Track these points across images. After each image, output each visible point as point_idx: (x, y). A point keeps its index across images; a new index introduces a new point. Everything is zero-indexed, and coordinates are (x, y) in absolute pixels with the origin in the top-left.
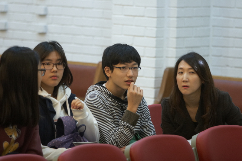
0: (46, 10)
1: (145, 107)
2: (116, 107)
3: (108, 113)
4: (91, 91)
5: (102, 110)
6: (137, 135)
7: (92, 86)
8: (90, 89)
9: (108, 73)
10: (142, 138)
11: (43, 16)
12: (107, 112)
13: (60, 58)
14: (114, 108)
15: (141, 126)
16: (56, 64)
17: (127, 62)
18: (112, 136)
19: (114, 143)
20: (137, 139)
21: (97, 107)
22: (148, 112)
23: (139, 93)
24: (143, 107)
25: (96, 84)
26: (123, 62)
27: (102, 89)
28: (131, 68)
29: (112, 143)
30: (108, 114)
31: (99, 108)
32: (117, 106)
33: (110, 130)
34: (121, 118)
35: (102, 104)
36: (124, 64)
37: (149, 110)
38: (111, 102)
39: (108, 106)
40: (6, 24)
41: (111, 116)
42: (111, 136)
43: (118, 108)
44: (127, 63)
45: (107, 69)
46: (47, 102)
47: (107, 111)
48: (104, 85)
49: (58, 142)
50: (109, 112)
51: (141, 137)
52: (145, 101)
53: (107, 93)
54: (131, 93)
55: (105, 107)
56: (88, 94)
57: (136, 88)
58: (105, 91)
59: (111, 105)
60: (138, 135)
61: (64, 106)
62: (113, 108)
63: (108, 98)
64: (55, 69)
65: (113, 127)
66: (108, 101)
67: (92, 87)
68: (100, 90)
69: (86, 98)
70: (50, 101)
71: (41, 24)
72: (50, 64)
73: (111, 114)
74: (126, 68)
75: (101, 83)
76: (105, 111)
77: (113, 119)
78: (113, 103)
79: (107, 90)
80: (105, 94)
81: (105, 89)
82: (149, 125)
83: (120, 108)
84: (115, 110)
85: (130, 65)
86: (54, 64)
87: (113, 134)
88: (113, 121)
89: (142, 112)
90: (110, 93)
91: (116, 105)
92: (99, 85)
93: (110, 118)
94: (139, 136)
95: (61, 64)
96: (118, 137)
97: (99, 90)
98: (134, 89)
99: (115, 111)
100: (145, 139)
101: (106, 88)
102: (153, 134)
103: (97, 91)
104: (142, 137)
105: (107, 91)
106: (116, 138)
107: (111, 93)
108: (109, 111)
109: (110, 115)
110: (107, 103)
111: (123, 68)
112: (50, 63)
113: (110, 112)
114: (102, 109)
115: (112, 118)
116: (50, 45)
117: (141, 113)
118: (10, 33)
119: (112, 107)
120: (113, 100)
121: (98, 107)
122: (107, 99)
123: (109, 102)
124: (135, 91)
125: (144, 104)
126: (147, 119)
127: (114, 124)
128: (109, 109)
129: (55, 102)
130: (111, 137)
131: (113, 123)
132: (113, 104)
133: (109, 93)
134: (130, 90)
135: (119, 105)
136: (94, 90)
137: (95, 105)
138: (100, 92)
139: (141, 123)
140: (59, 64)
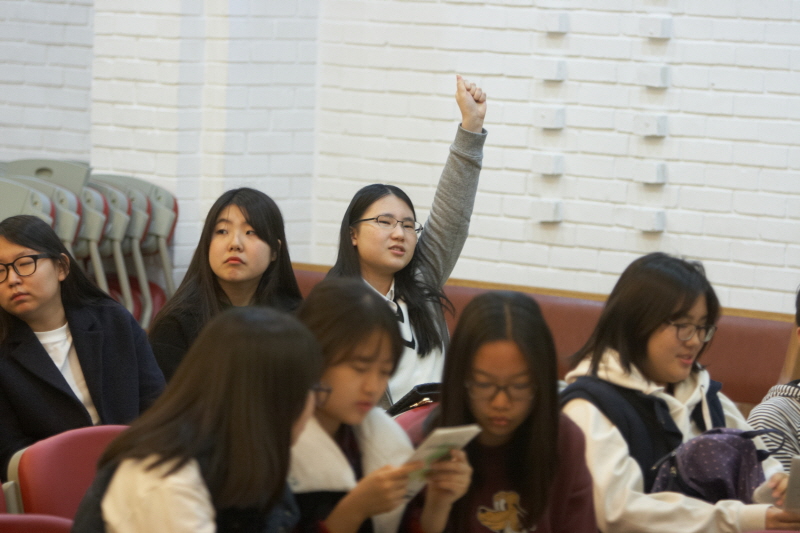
0: (663, 170)
11: (654, 187)
40: (557, 208)
46: (657, 408)
61: (696, 415)
70: (664, 405)
71: (648, 210)
118: (566, 232)
129: (675, 407)
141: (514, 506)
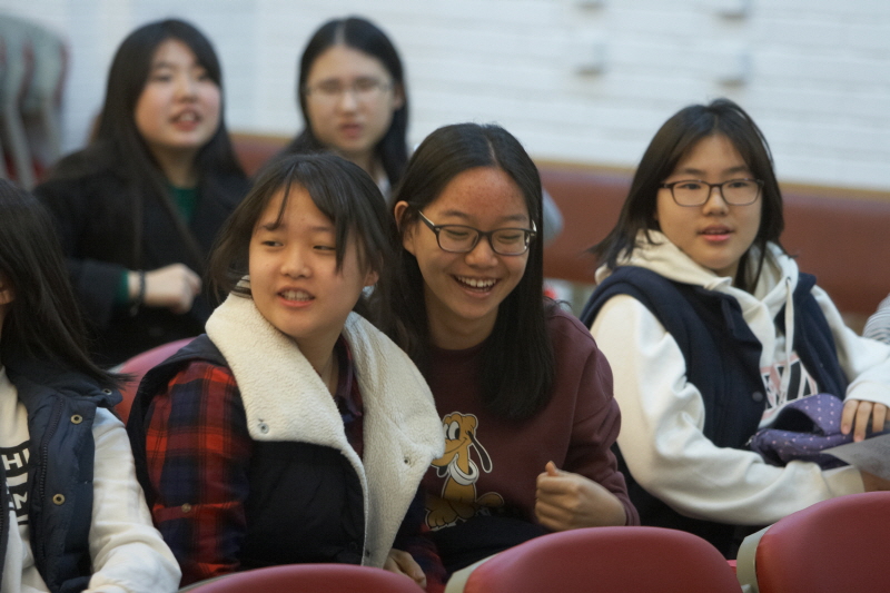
16: (720, 186)
72: (699, 187)
86: (711, 187)
141: (470, 434)
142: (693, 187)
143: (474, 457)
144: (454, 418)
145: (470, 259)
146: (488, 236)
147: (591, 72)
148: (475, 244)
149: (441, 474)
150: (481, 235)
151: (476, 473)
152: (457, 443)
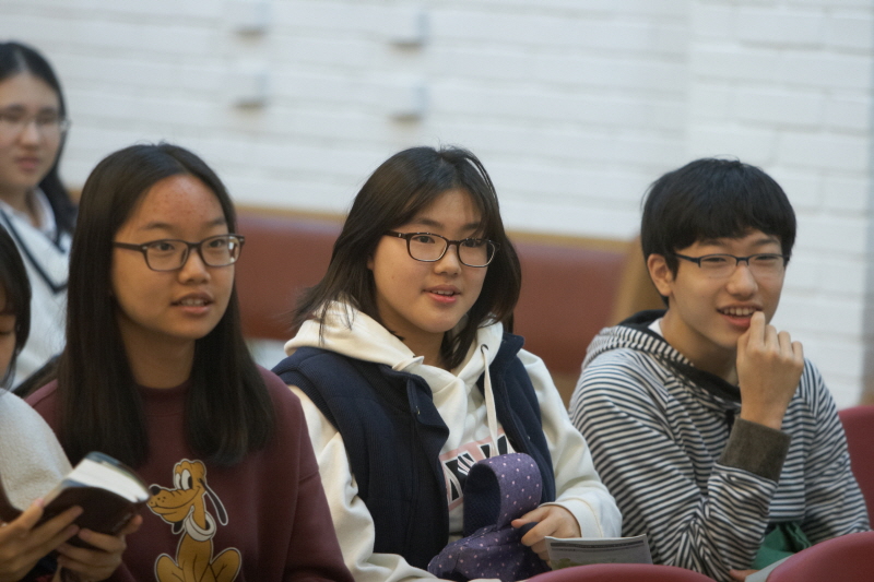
1: (824, 415)
2: (706, 415)
3: (669, 439)
4: (603, 351)
5: (646, 429)
6: (794, 529)
7: (606, 330)
8: (600, 341)
9: (662, 281)
10: (814, 542)
11: (410, 46)
12: (664, 437)
13: (479, 219)
14: (694, 421)
15: (806, 495)
16: (457, 244)
17: (725, 234)
18: (685, 535)
19: (694, 564)
20: (793, 547)
21: (623, 415)
22: (840, 434)
23: (787, 354)
24: (819, 414)
25: (623, 324)
26: (711, 236)
27: (645, 344)
28: (747, 259)
29: (682, 563)
30: (671, 442)
31: (631, 419)
32: (710, 410)
33: (677, 512)
34: (719, 454)
35: (644, 404)
36: (715, 243)
37: (840, 426)
38: (684, 395)
39: (669, 412)
41: (682, 453)
42: (679, 535)
43: (713, 419)
44: (726, 240)
45: (657, 265)
46: (411, 390)
47: (665, 433)
48: (655, 326)
49: (469, 551)
50: (675, 434)
51: (808, 536)
52: (827, 392)
53: (666, 360)
54: (757, 357)
55: (656, 417)
56: (590, 361)
57: (773, 338)
58: (660, 350)
59: (682, 408)
60: (798, 530)
62: (689, 420)
63: (672, 379)
64: (450, 261)
65: (691, 500)
66: (669, 390)
67: (607, 334)
68: (640, 346)
69: (583, 377)
70: (422, 387)
72: (433, 241)
73: (681, 442)
74: (723, 260)
75: (641, 321)
76: (655, 433)
77: (690, 465)
78: (690, 400)
79: (668, 344)
80: (660, 360)
81: (657, 342)
82: (843, 490)
83: (720, 418)
84: (697, 426)
85: (741, 245)
86: (449, 243)
87: (688, 527)
88: (692, 471)
89: (812, 435)
90: (680, 358)
91: (704, 406)
92: (633, 328)
93: (677, 460)
94: (799, 535)
95: (478, 245)
96: (705, 541)
97: (633, 345)
98: (765, 338)
99: (701, 432)
100: (825, 545)
101: (662, 340)
102: (859, 528)
103: (627, 350)
104: (813, 537)
105: (667, 352)
106: (698, 543)
107: (683, 359)
108: (676, 430)
109: (677, 448)
110: (666, 398)
111: (714, 259)
112: (435, 238)
113: (679, 436)
114: (644, 426)
115: (687, 459)
116: (442, 164)
117: (810, 441)
119: (686, 413)
120: (692, 387)
121: (630, 415)
122: (666, 384)
123: (674, 395)
124: (772, 347)
125: (820, 404)
126: (834, 465)
127: (694, 486)
128: (674, 424)
130: (680, 539)
131: (688, 481)
132: (693, 403)
133: (676, 357)
134: (754, 344)
135: (718, 404)
136: (612, 348)
137: (617, 409)
138: (639, 353)
139: (807, 482)
140: (469, 243)
141: (201, 481)
142: (425, 239)
143: (210, 509)
144: (183, 467)
145: (185, 275)
146: (197, 247)
147: (252, 106)
148: (185, 258)
149: (176, 530)
150: (191, 246)
151: (213, 527)
152: (192, 492)
